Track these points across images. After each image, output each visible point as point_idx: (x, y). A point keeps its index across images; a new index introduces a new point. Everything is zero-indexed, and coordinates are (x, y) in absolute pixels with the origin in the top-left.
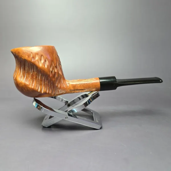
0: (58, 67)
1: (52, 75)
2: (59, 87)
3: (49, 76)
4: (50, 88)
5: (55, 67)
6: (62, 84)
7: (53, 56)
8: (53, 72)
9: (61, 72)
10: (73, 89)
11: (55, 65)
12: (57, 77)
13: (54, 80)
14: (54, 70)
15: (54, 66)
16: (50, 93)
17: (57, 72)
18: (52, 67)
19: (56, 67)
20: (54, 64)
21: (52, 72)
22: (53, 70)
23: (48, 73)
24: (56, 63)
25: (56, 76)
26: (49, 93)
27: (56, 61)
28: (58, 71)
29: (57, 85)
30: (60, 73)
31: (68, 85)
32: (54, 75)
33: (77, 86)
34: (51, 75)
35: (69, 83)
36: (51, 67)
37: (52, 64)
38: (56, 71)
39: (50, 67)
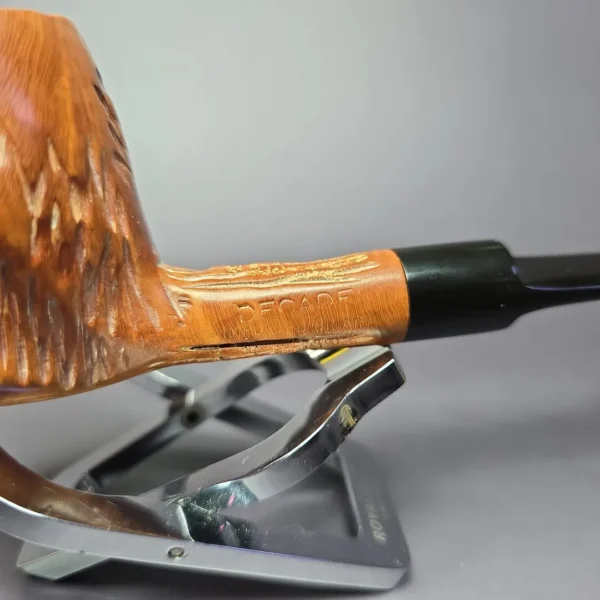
0: (96, 178)
1: (48, 247)
2: (112, 330)
3: (21, 259)
4: (44, 350)
5: (74, 179)
6: (136, 304)
7: (50, 88)
8: (54, 225)
9: (123, 217)
10: (217, 340)
11: (72, 170)
12: (88, 264)
13: (62, 284)
14: (65, 212)
15: (66, 177)
16: (45, 379)
17: (88, 221)
18: (42, 189)
19: (82, 183)
20: (62, 163)
21: (44, 223)
22: (56, 212)
23: (14, 238)
24: (83, 153)
25: (84, 254)
26: (34, 384)
27: (80, 131)
28: (97, 211)
29: (91, 320)
30: (118, 224)
31: (180, 310)
32: (69, 246)
33: (247, 316)
34: (36, 253)
35: (185, 299)
36: (33, 186)
37: (42, 164)
38: (79, 212)
39: (26, 190)
